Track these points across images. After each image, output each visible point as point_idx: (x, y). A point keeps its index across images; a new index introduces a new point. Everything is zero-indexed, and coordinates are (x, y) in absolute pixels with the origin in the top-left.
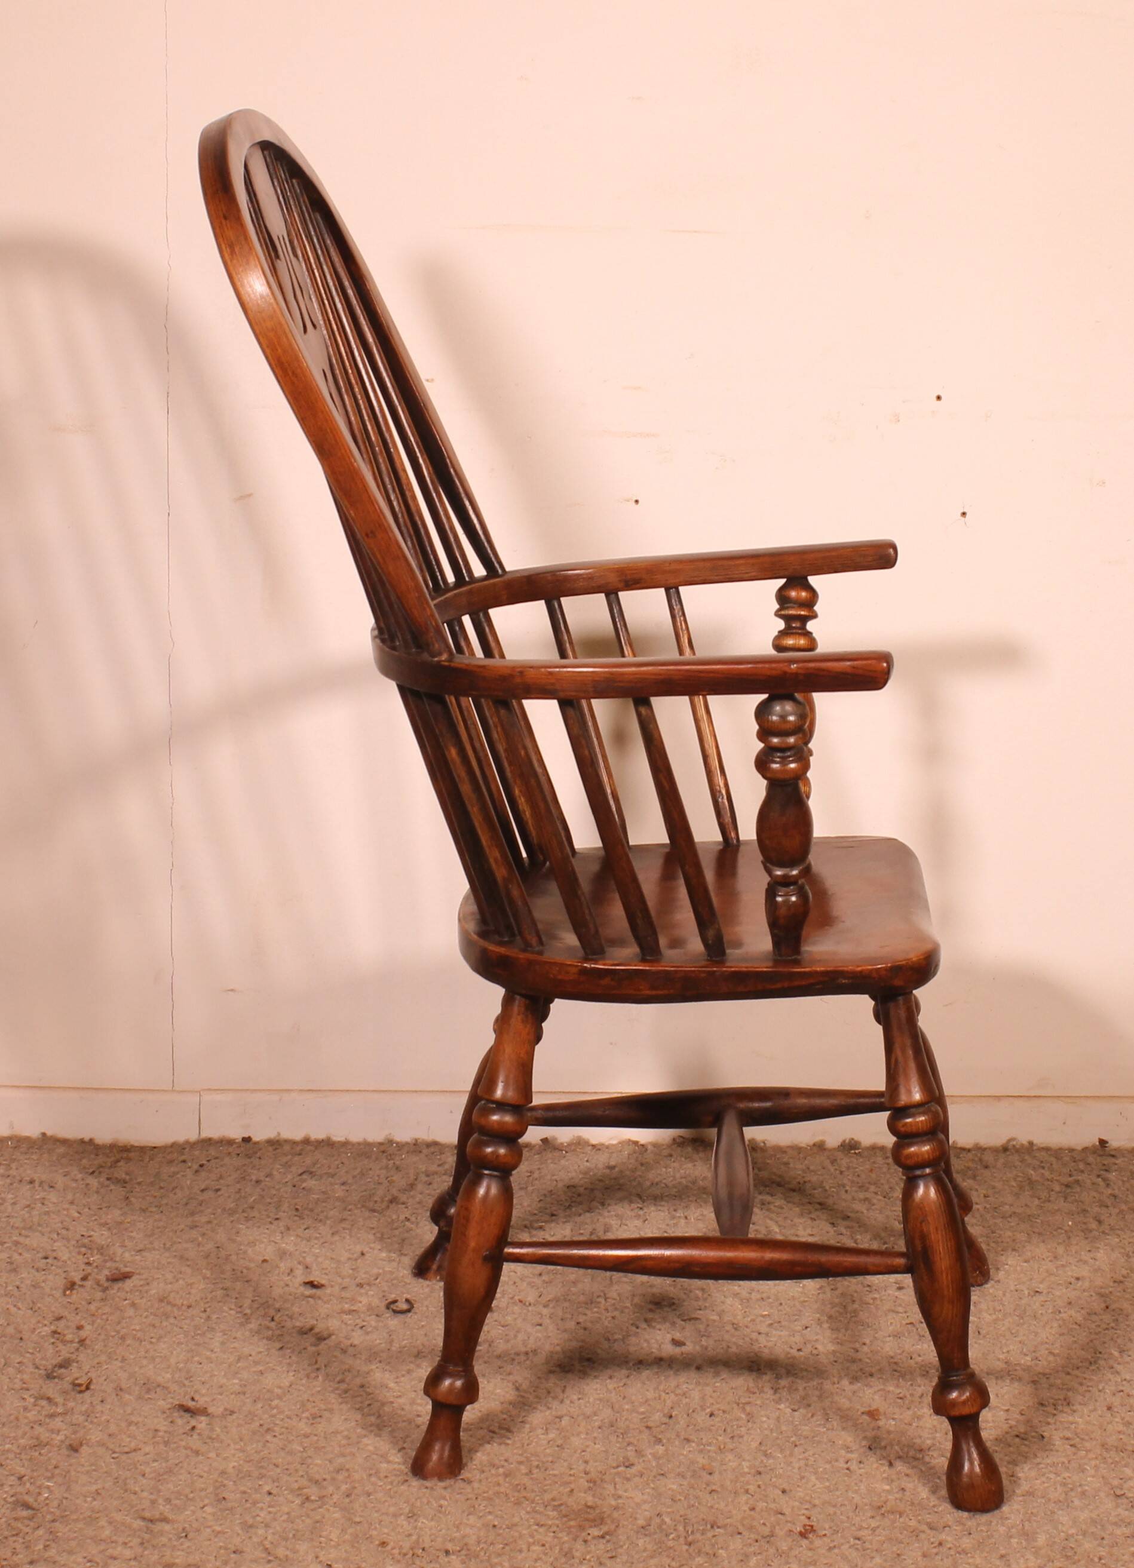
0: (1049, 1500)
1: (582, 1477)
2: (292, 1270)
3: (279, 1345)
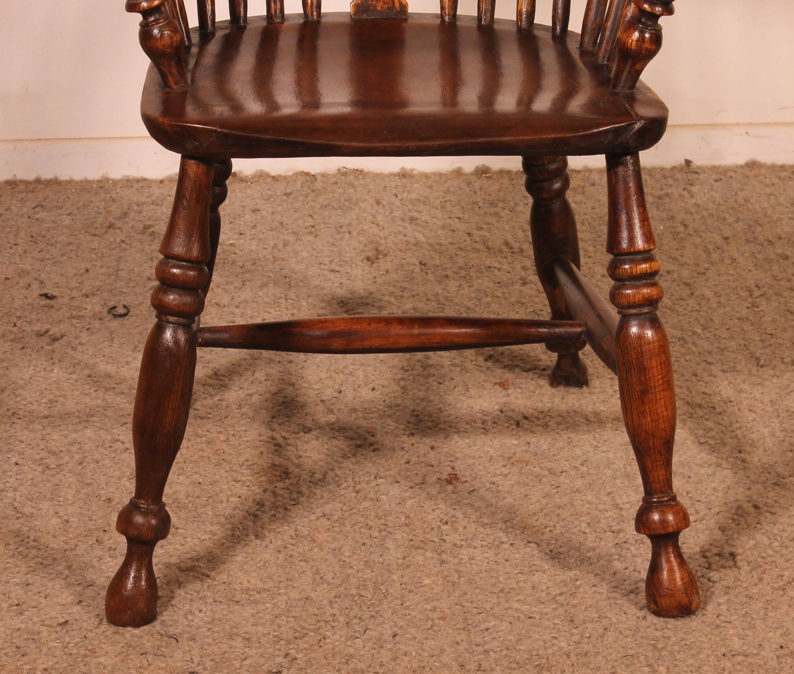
2: (29, 285)
3: (21, 346)
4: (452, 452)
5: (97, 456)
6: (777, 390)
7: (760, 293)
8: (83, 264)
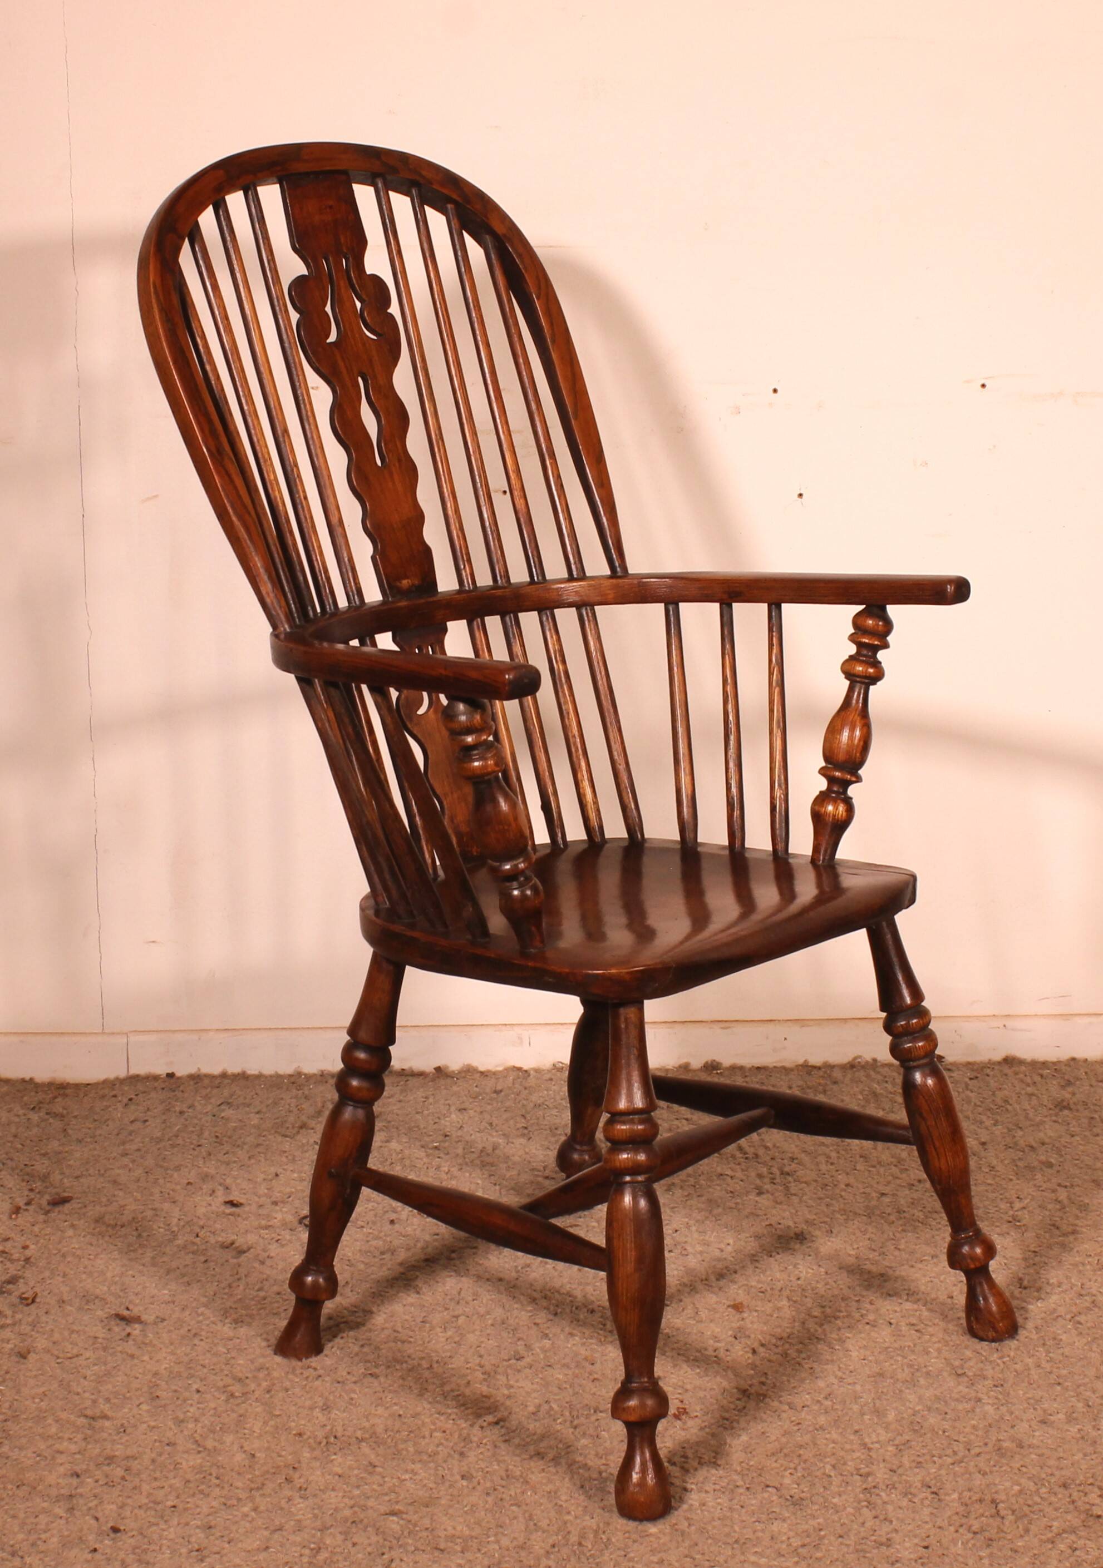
2: (214, 1191)
3: (203, 1259)
4: (680, 1384)
5: (287, 1384)
6: (1043, 1315)
7: (1022, 1205)
8: (272, 1168)
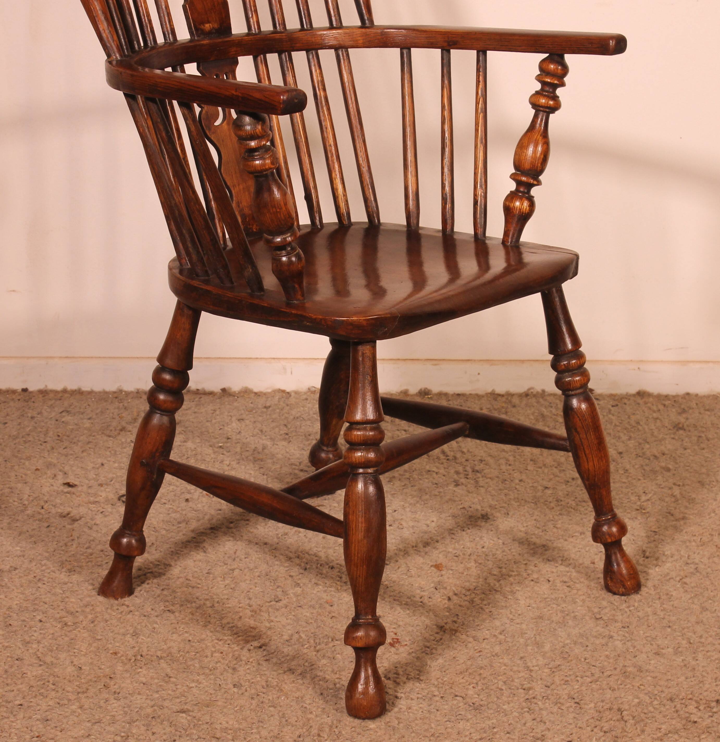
0: (553, 621)
1: (247, 609)
2: (55, 476)
3: (46, 525)
4: (395, 621)
5: (107, 617)
6: (659, 577)
7: (647, 498)
8: (99, 460)
